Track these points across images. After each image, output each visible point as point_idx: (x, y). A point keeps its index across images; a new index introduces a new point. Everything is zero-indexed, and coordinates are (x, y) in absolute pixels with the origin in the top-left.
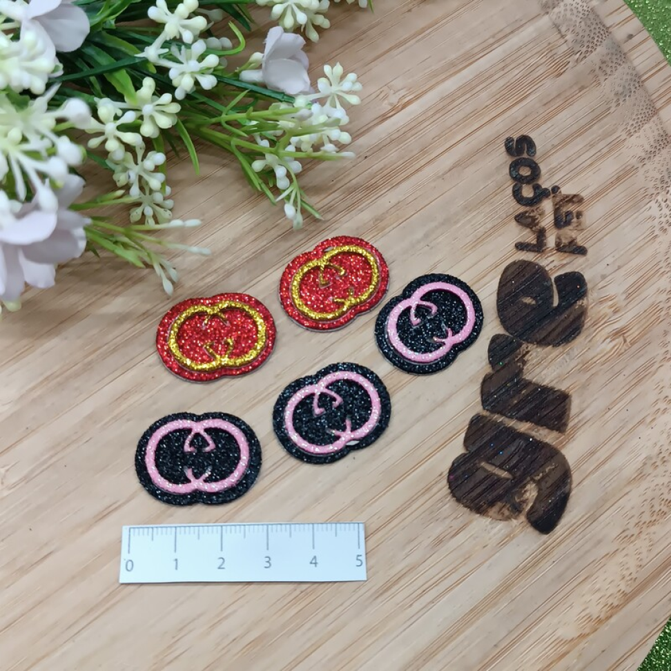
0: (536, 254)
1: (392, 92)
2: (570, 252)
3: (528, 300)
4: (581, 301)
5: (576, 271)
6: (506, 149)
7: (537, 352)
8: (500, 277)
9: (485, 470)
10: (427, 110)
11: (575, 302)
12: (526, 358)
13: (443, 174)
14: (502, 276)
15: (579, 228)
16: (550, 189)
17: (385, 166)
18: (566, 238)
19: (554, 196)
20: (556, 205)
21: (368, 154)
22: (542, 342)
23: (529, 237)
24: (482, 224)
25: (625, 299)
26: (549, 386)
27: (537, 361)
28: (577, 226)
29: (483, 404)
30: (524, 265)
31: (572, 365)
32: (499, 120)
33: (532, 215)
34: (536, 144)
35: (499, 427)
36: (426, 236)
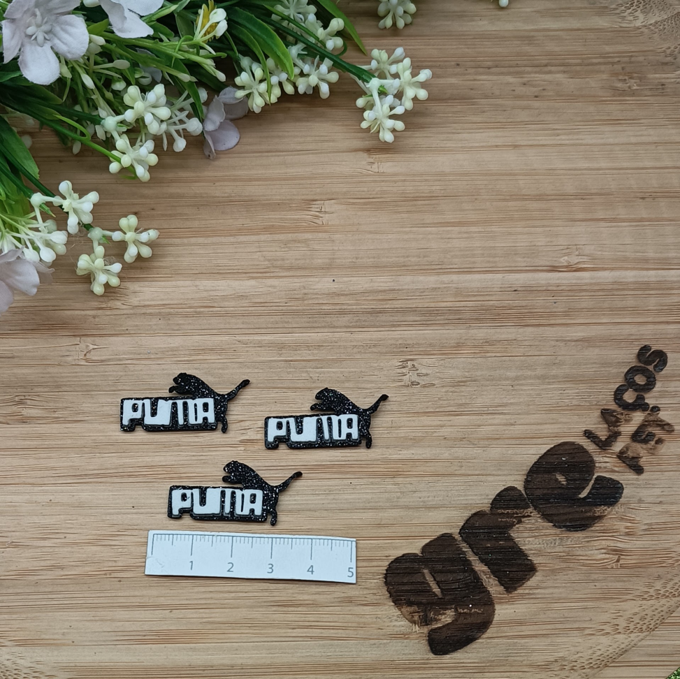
0: (598, 448)
1: (577, 253)
2: (628, 465)
3: (561, 478)
4: (605, 508)
5: (621, 482)
6: (639, 352)
7: (537, 522)
8: (552, 446)
9: (425, 578)
10: (595, 284)
11: (600, 505)
12: (523, 520)
13: (569, 341)
14: (554, 446)
15: (650, 451)
16: (651, 406)
17: (526, 306)
18: (634, 452)
19: (649, 414)
20: (646, 421)
21: (519, 289)
22: (547, 517)
23: (602, 432)
24: (571, 397)
25: (645, 530)
26: (526, 552)
27: (531, 527)
28: (651, 449)
29: (460, 530)
30: (580, 449)
31: (557, 550)
32: (651, 327)
33: (619, 416)
34: (668, 364)
35: (460, 554)
36: (517, 378)
